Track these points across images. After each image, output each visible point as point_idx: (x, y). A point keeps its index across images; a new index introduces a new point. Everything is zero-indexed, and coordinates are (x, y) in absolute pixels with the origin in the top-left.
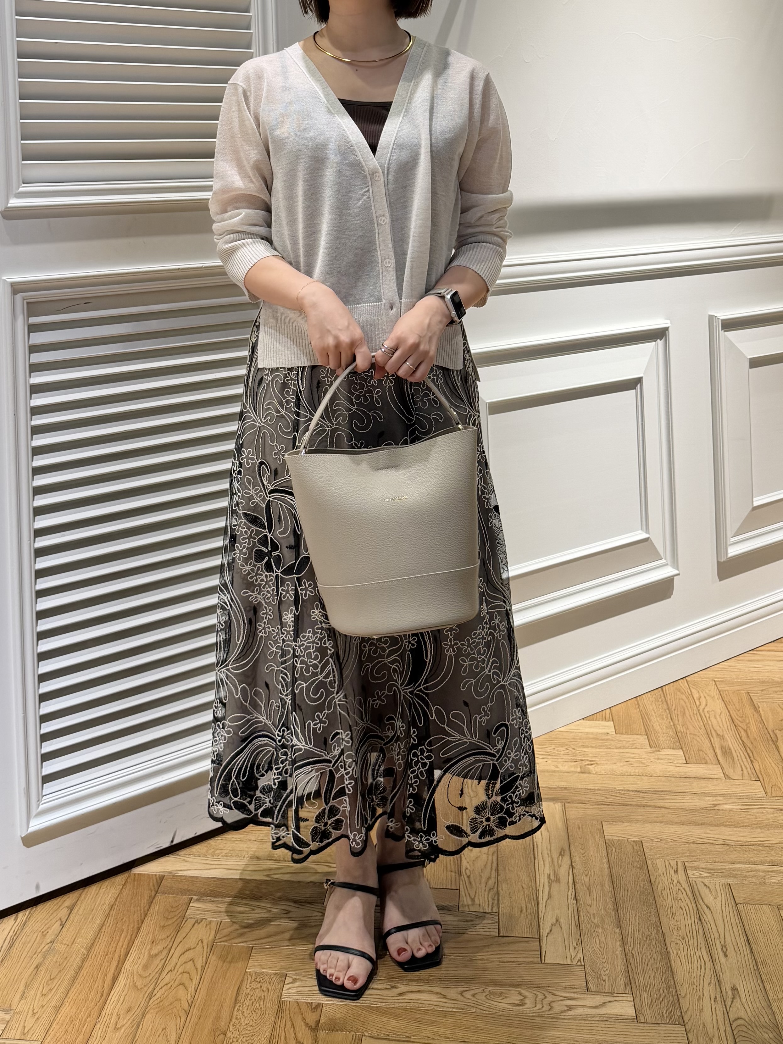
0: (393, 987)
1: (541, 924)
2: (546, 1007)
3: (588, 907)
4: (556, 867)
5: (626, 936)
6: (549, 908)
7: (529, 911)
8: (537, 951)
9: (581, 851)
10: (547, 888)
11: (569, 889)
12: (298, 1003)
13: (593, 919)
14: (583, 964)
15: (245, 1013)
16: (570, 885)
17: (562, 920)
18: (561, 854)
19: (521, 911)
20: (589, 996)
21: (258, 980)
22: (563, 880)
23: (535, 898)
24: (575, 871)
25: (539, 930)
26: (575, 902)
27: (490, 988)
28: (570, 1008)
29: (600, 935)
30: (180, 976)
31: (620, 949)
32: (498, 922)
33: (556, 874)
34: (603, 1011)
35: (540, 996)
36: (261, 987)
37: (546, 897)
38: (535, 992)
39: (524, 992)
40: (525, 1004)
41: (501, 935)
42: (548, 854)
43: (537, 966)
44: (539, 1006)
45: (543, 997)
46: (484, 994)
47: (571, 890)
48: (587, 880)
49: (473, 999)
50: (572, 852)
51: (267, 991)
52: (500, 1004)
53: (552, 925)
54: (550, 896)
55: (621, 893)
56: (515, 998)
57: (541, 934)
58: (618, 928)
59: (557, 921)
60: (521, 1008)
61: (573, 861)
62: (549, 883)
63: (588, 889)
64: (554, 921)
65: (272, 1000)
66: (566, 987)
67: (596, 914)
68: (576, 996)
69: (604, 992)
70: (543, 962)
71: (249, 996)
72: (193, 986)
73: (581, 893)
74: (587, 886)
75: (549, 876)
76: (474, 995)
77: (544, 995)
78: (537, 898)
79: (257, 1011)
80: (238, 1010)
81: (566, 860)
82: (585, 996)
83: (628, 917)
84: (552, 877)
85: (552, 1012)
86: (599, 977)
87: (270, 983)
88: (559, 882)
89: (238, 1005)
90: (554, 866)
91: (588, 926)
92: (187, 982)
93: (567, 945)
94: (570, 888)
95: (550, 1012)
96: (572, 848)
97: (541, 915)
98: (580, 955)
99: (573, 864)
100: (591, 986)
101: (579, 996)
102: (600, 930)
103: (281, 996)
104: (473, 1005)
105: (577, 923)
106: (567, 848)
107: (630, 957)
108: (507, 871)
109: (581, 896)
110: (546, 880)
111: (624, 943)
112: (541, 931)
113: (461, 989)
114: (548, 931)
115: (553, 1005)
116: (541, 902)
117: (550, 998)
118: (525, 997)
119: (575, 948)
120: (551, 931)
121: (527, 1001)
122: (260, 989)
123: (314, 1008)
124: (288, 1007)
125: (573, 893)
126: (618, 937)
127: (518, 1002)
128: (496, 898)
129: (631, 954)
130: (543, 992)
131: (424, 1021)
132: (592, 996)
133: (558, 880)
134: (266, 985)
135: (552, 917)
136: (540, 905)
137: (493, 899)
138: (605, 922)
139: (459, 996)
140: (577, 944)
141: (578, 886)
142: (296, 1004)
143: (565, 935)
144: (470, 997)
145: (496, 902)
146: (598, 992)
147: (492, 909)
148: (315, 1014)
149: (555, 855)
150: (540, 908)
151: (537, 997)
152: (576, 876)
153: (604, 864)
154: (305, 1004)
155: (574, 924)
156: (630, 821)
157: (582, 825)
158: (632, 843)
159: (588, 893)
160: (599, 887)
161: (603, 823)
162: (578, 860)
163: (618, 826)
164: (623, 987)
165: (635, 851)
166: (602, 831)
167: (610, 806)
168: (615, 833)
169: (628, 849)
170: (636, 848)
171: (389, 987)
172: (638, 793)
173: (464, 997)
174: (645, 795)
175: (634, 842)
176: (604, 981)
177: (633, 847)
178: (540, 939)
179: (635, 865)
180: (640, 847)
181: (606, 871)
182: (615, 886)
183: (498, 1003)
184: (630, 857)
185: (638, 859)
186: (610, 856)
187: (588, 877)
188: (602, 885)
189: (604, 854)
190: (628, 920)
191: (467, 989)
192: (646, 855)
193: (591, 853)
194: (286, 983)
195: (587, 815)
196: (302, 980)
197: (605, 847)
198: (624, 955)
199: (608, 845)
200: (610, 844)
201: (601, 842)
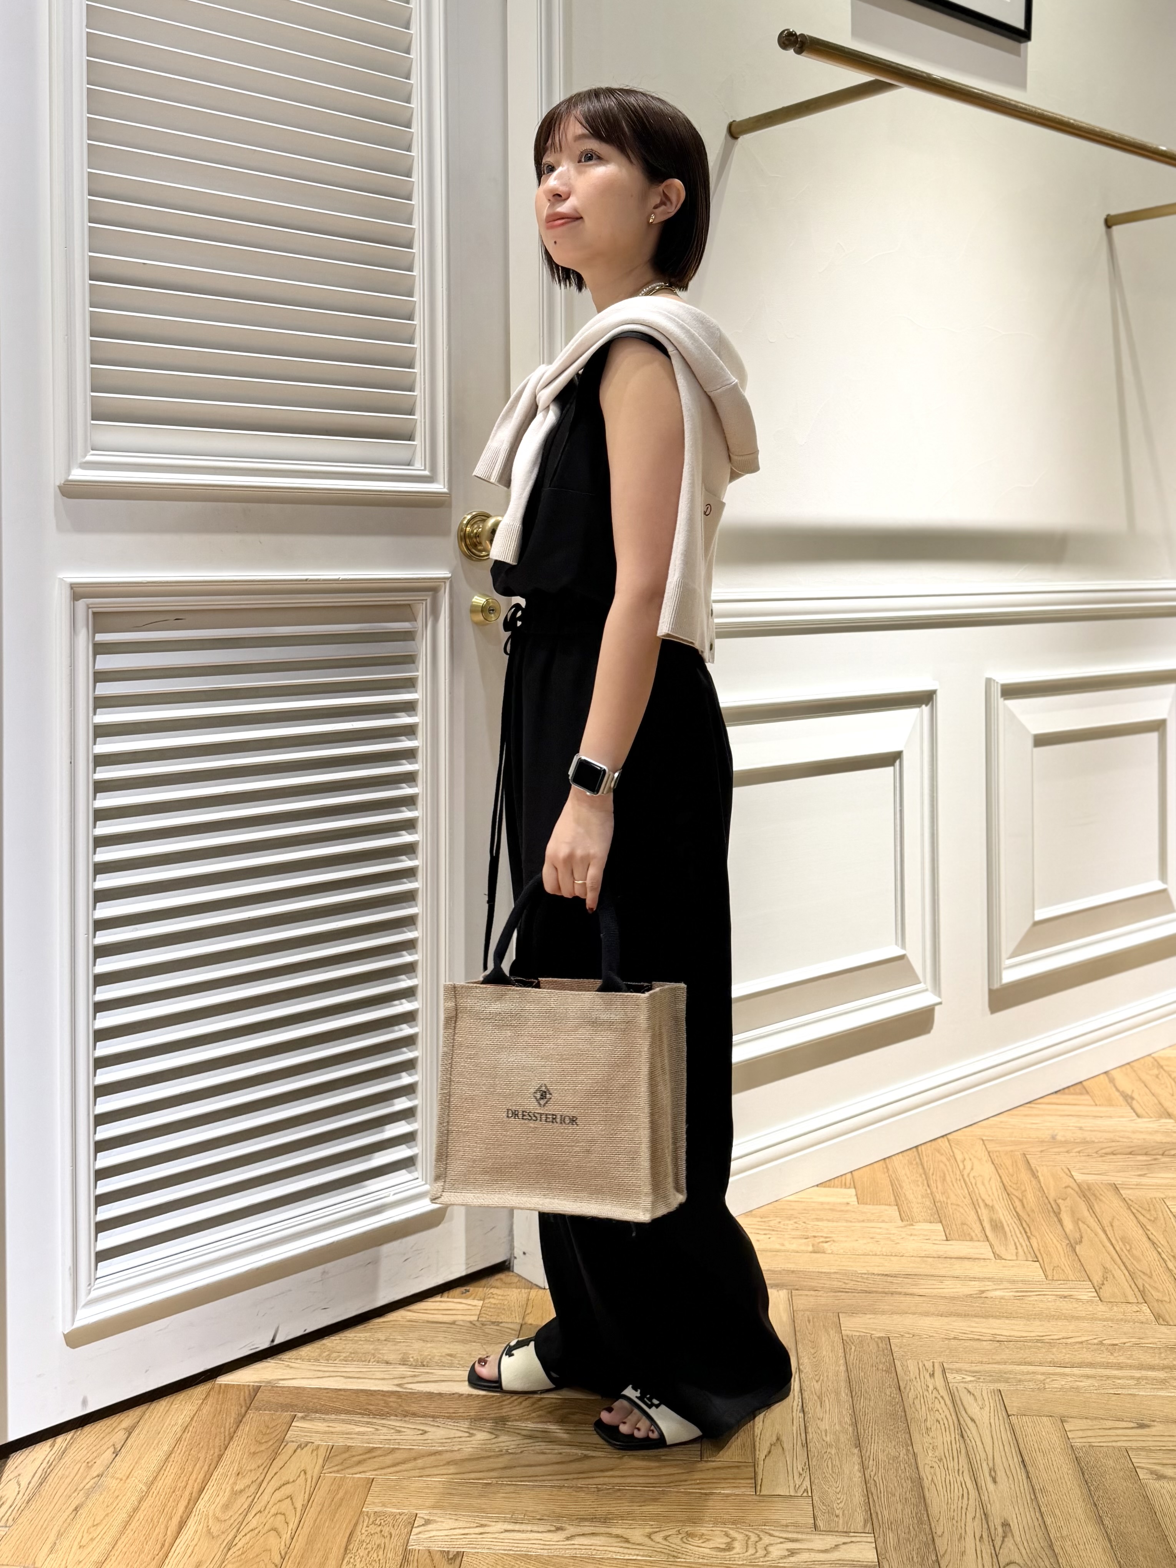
0: (558, 1529)
1: (757, 1444)
2: (761, 1553)
3: (818, 1423)
5: (867, 1457)
6: (766, 1424)
8: (752, 1479)
12: (429, 1551)
13: (824, 1437)
14: (810, 1494)
17: (784, 1439)
20: (817, 1537)
21: (379, 1522)
24: (802, 1375)
25: (755, 1451)
27: (687, 1528)
28: (793, 1553)
29: (833, 1457)
30: (274, 1517)
31: (859, 1474)
34: (835, 1556)
35: (754, 1538)
36: (382, 1531)
38: (747, 1533)
39: (732, 1533)
40: (734, 1548)
41: (704, 1459)
43: (750, 1499)
44: (751, 1551)
45: (757, 1539)
46: (679, 1536)
47: (797, 1403)
48: (817, 1387)
49: (664, 1542)
50: (798, 1351)
51: (390, 1535)
52: (701, 1549)
53: (771, 1445)
55: (862, 1403)
56: (721, 1541)
57: (757, 1457)
58: (856, 1448)
59: (778, 1439)
60: (727, 1553)
63: (818, 1398)
64: (774, 1439)
65: (396, 1548)
66: (786, 1526)
67: (828, 1431)
68: (799, 1536)
69: (837, 1531)
70: (758, 1493)
71: (365, 1544)
72: (289, 1532)
73: (810, 1404)
74: (817, 1395)
76: (665, 1538)
77: (759, 1536)
82: (813, 1537)
83: (870, 1434)
85: (769, 1559)
86: (831, 1511)
87: (394, 1526)
89: (351, 1555)
91: (819, 1446)
92: (281, 1526)
93: (790, 1470)
98: (807, 1484)
99: (801, 1367)
100: (820, 1523)
101: (804, 1536)
102: (833, 1451)
103: (409, 1541)
104: (665, 1549)
105: (804, 1442)
107: (871, 1484)
109: (809, 1407)
111: (864, 1468)
112: (757, 1452)
113: (648, 1530)
114: (765, 1452)
115: (770, 1549)
117: (766, 1540)
118: (734, 1540)
119: (800, 1474)
120: (770, 1452)
121: (737, 1544)
122: (380, 1534)
123: (452, 1557)
124: (417, 1556)
126: (856, 1459)
127: (724, 1547)
129: (873, 1482)
130: (757, 1532)
132: (821, 1537)
134: (388, 1528)
135: (771, 1437)
138: (839, 1441)
139: (646, 1539)
140: (803, 1470)
141: (806, 1394)
142: (427, 1552)
143: (788, 1458)
144: (661, 1540)
146: (830, 1532)
148: (452, 1566)
151: (749, 1539)
152: (804, 1382)
153: (839, 1366)
154: (439, 1553)
155: (799, 1443)
156: (874, 1312)
157: (813, 1318)
158: (876, 1339)
159: (819, 1404)
160: (833, 1395)
161: (840, 1315)
162: (806, 1361)
163: (858, 1319)
164: (862, 1524)
165: (881, 1349)
166: (838, 1325)
167: (849, 1294)
168: (855, 1327)
169: (871, 1347)
170: (880, 1345)
171: (553, 1529)
172: (886, 1278)
173: (652, 1540)
174: (894, 1280)
175: (879, 1338)
176: (837, 1516)
177: (878, 1345)
178: (755, 1465)
179: (880, 1367)
180: (886, 1345)
181: (843, 1375)
182: (854, 1393)
183: (697, 1548)
184: (874, 1357)
185: (884, 1360)
186: (848, 1356)
187: (819, 1383)
188: (837, 1394)
189: (841, 1353)
190: (869, 1437)
191: (658, 1530)
192: (895, 1355)
193: (824, 1353)
194: (415, 1525)
195: (820, 1305)
196: (438, 1522)
197: (842, 1344)
198: (863, 1483)
199: (845, 1343)
200: (848, 1341)
201: (837, 1339)
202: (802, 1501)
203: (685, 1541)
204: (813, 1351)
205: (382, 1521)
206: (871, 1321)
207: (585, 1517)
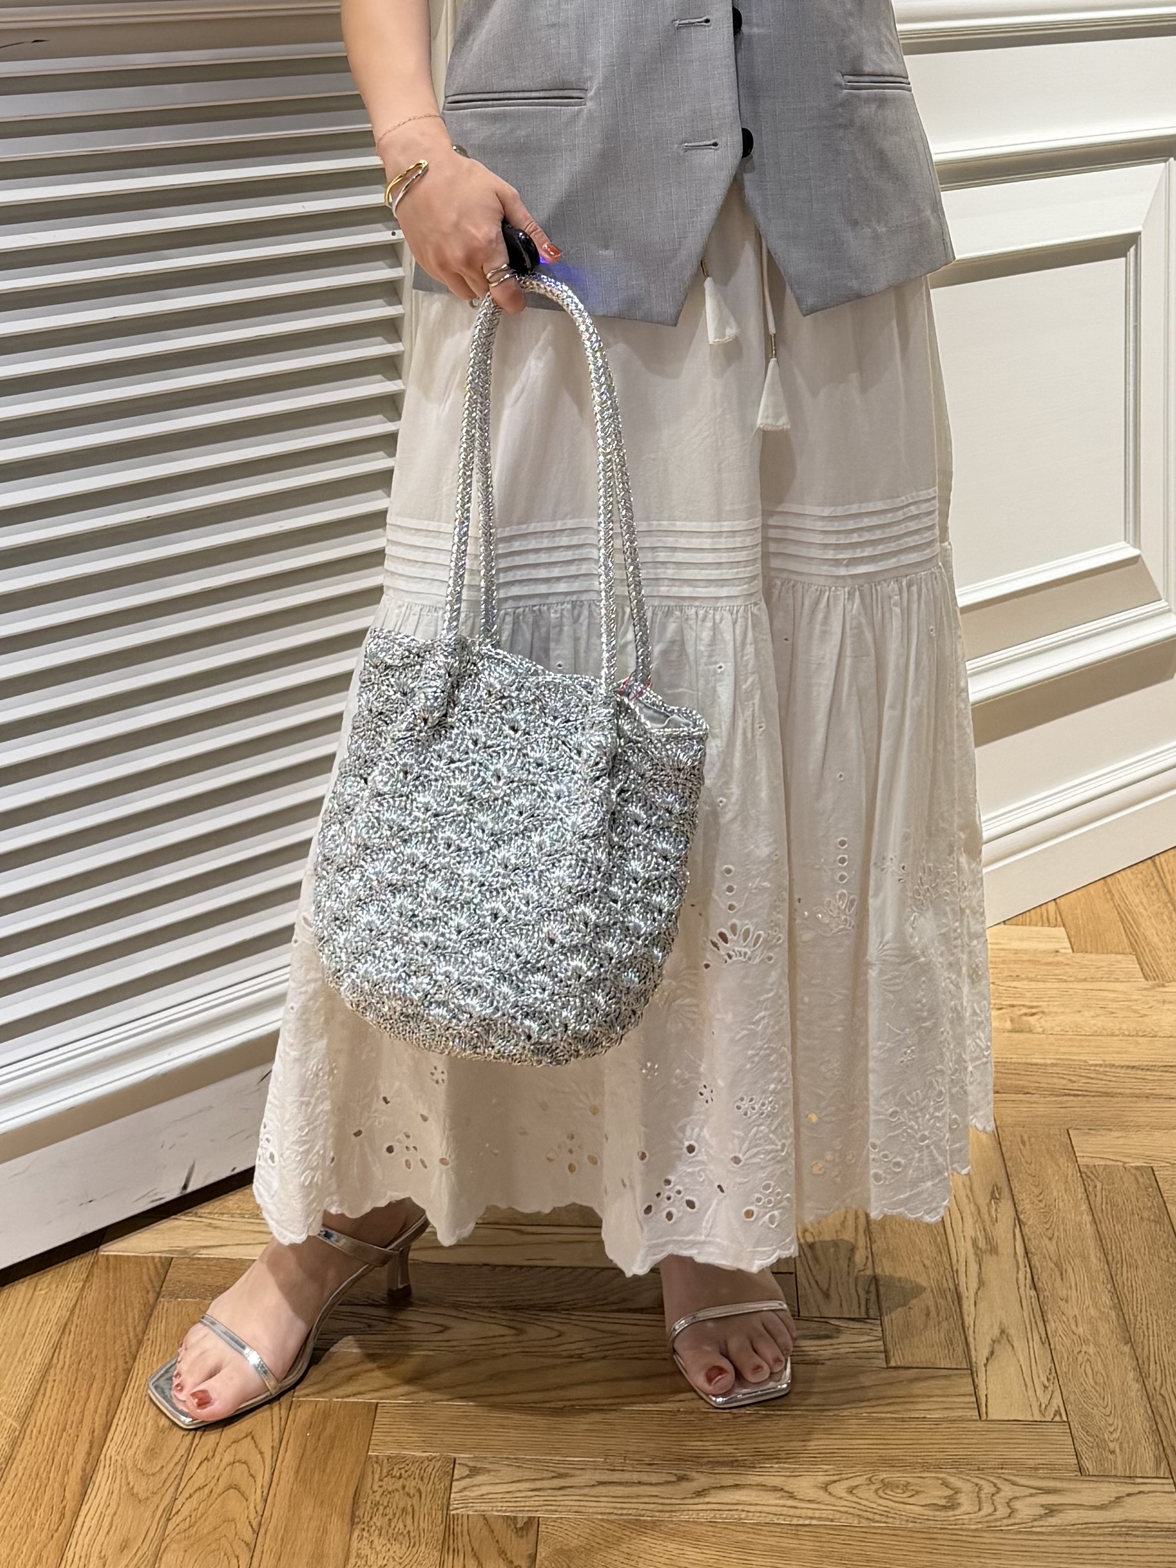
0: (681, 1479)
1: (971, 1339)
2: (1002, 1511)
3: (1062, 1303)
4: (988, 1223)
5: (1145, 1359)
6: (982, 1305)
7: (943, 1314)
8: (971, 1395)
9: (1034, 1190)
10: (973, 1268)
11: (1018, 1267)
12: (485, 1519)
13: (1074, 1327)
14: (1065, 1419)
15: (376, 1543)
16: (1020, 1260)
17: (1012, 1331)
18: (993, 1197)
19: (928, 1315)
20: (1086, 1485)
21: (396, 1472)
22: (1005, 1248)
23: (952, 1287)
24: (1026, 1230)
25: (969, 1350)
26: (1033, 1293)
27: (883, 1476)
28: (1051, 1510)
29: (1093, 1360)
30: (229, 1467)
31: (1136, 1386)
32: (883, 1338)
33: (988, 1239)
34: (1116, 1514)
35: (988, 1489)
36: (404, 1487)
37: (974, 1285)
38: (976, 1480)
39: (954, 1481)
40: (959, 1504)
41: (893, 1364)
42: (967, 1196)
43: (972, 1425)
44: (987, 1509)
45: (993, 1490)
46: (873, 1487)
47: (1023, 1273)
48: (1052, 1247)
49: (850, 1497)
50: (1015, 1191)
51: (418, 1494)
52: (908, 1506)
53: (994, 1342)
54: (981, 1283)
55: (1125, 1274)
56: (937, 1494)
57: (974, 1360)
58: (1126, 1343)
59: (1003, 1332)
60: (951, 1513)
61: (1020, 1209)
62: (976, 1254)
63: (1056, 1264)
64: (997, 1332)
65: (430, 1514)
66: (1036, 1469)
67: (1079, 1318)
68: (1058, 1484)
69: (1115, 1476)
70: (984, 1417)
71: (381, 1508)
72: (259, 1491)
73: (1044, 1274)
74: (1054, 1259)
75: (975, 1243)
76: (851, 1491)
77: (995, 1485)
78: (956, 1287)
79: (400, 1538)
80: (360, 1538)
81: (1006, 1206)
82: (1079, 1485)
83: (1145, 1323)
84: (982, 1244)
85: (1017, 1521)
86: (1101, 1445)
87: (422, 1479)
88: (997, 1254)
89: (361, 1526)
90: (983, 1221)
91: (1067, 1342)
92: (244, 1482)
93: (1028, 1380)
94: (1021, 1266)
95: (1012, 1521)
96: (1014, 1183)
97: (969, 1321)
98: (1057, 1401)
99: (1022, 1217)
100: (1088, 1464)
101: (1065, 1485)
102: (1091, 1349)
103: (449, 1504)
104: (851, 1510)
105: (1043, 1336)
106: (1003, 1184)
107: (1158, 1402)
108: (889, 1234)
109: (1044, 1281)
110: (971, 1251)
111: (1142, 1376)
112: (973, 1352)
113: (822, 1479)
114: (986, 1353)
115: (1017, 1505)
116: (965, 1294)
117: (1007, 1491)
118: (957, 1491)
119: (1045, 1387)
120: (992, 1353)
121: (962, 1499)
122: (401, 1492)
123: (522, 1528)
124: (465, 1528)
125: (1029, 1275)
126: (1128, 1362)
127: (943, 1502)
128: (873, 1288)
129: (1159, 1397)
130: (992, 1479)
131: (753, 1547)
132: (1092, 1485)
133: (994, 1250)
134: (414, 1483)
135: (992, 1326)
136: (964, 1300)
137: (868, 1292)
138: (1098, 1333)
139: (821, 1493)
140: (1048, 1380)
141: (1035, 1260)
142: (482, 1519)
143: (1021, 1359)
144: (844, 1495)
145: (873, 1297)
146: (1104, 1476)
147: (867, 1312)
148: (524, 1541)
149: (983, 1201)
150: (965, 1307)
151: (980, 1489)
152: (1029, 1239)
153: (1082, 1214)
154: (501, 1521)
155: (1036, 1337)
156: (1124, 1127)
157: (1029, 1138)
158: (1133, 1171)
159: (1058, 1274)
160: (1077, 1261)
161: (1071, 1132)
162: (1029, 1206)
163: (1100, 1138)
164: (1151, 1464)
165: (1143, 1186)
166: (1070, 1148)
167: (1080, 1098)
168: (1096, 1152)
169: (1126, 1185)
170: (1141, 1180)
171: (674, 1479)
172: (1133, 1072)
173: (830, 1494)
174: (1149, 1075)
175: (1137, 1168)
176: (1112, 1452)
177: (1136, 1179)
178: (972, 1372)
179: (1146, 1214)
180: (1149, 1179)
181: (1089, 1229)
182: (1110, 1258)
183: (901, 1506)
184: (1134, 1199)
185: (1150, 1204)
186: (1092, 1198)
187: (1054, 1242)
188: (1085, 1258)
189: (1081, 1195)
190: (1145, 1327)
191: (836, 1478)
192: (1165, 1195)
193: (1055, 1194)
194: (455, 1478)
195: (1037, 1116)
196: (489, 1471)
197: (1080, 1179)
198: (1145, 1398)
199: (1085, 1175)
200: (1089, 1174)
201: (1071, 1171)
202: (1055, 1429)
203: (880, 1492)
204: (1036, 1191)
205: (403, 1471)
206: (1121, 1141)
207: (721, 1459)
